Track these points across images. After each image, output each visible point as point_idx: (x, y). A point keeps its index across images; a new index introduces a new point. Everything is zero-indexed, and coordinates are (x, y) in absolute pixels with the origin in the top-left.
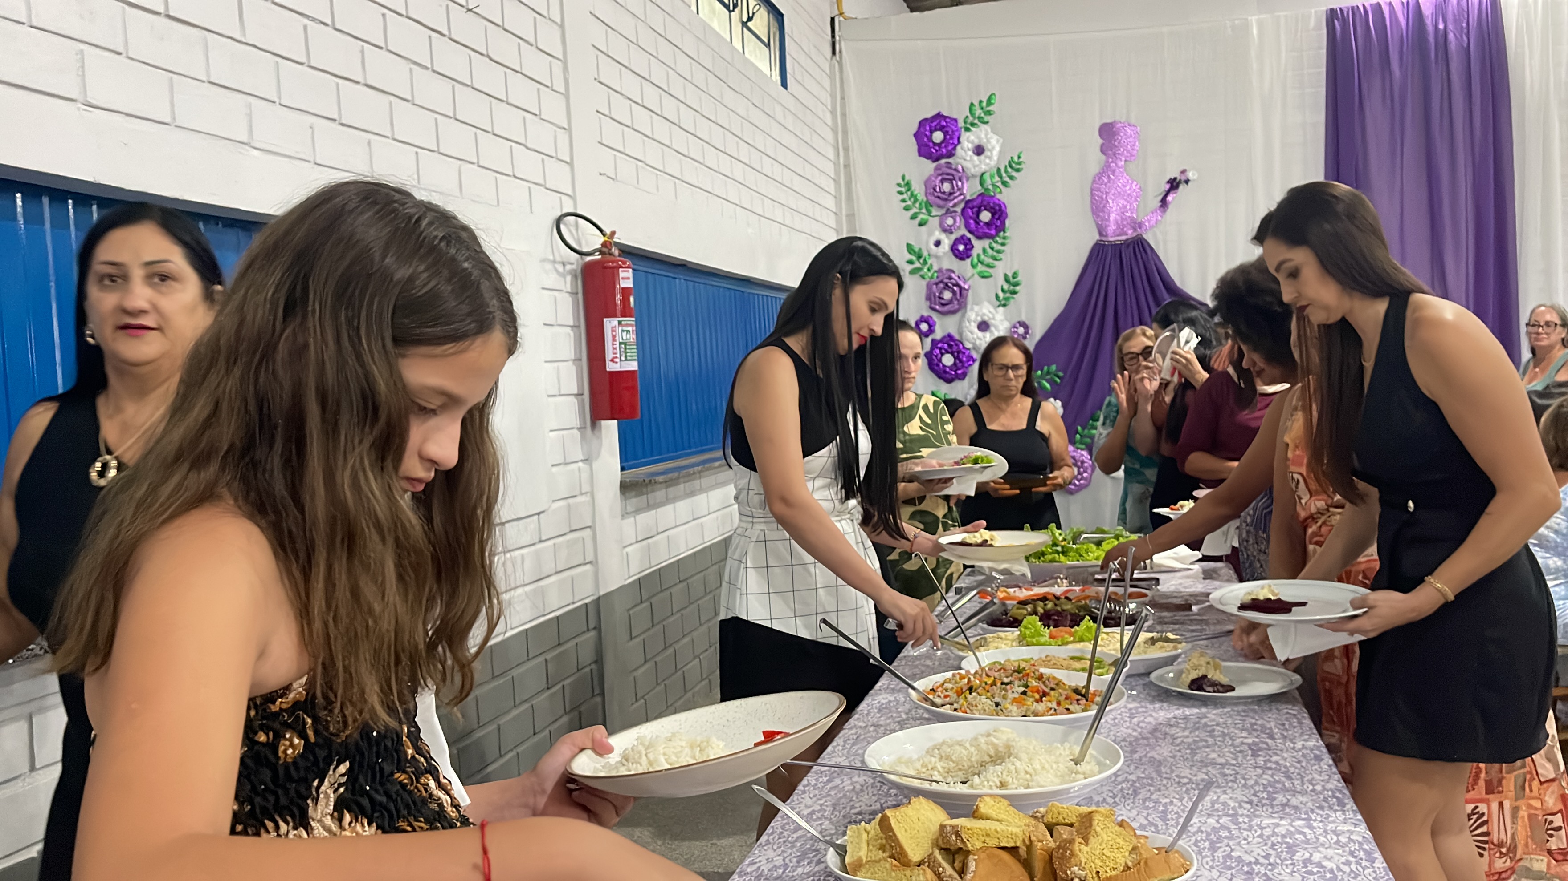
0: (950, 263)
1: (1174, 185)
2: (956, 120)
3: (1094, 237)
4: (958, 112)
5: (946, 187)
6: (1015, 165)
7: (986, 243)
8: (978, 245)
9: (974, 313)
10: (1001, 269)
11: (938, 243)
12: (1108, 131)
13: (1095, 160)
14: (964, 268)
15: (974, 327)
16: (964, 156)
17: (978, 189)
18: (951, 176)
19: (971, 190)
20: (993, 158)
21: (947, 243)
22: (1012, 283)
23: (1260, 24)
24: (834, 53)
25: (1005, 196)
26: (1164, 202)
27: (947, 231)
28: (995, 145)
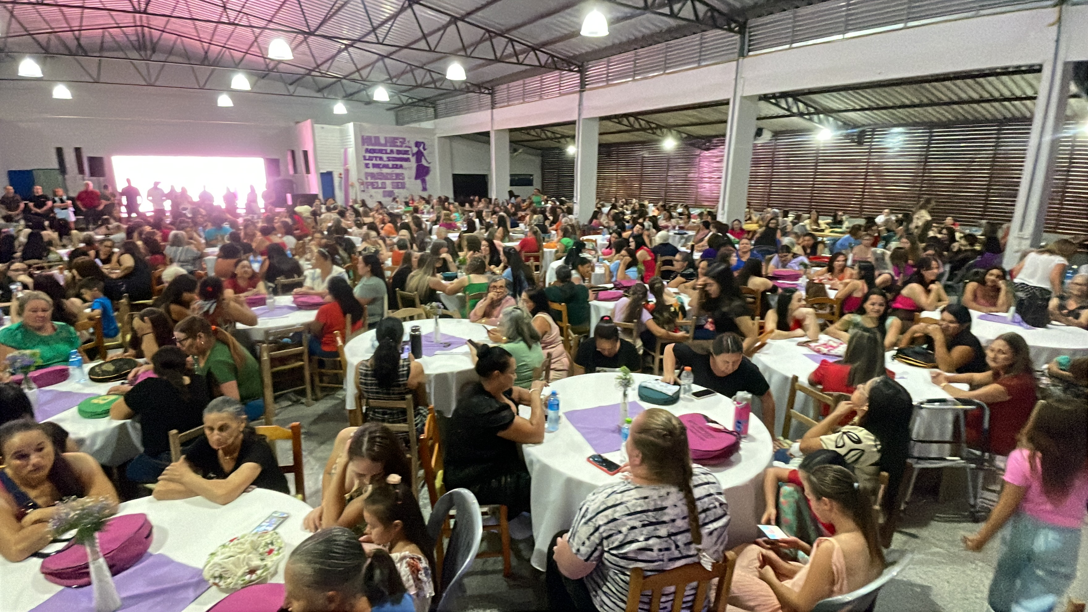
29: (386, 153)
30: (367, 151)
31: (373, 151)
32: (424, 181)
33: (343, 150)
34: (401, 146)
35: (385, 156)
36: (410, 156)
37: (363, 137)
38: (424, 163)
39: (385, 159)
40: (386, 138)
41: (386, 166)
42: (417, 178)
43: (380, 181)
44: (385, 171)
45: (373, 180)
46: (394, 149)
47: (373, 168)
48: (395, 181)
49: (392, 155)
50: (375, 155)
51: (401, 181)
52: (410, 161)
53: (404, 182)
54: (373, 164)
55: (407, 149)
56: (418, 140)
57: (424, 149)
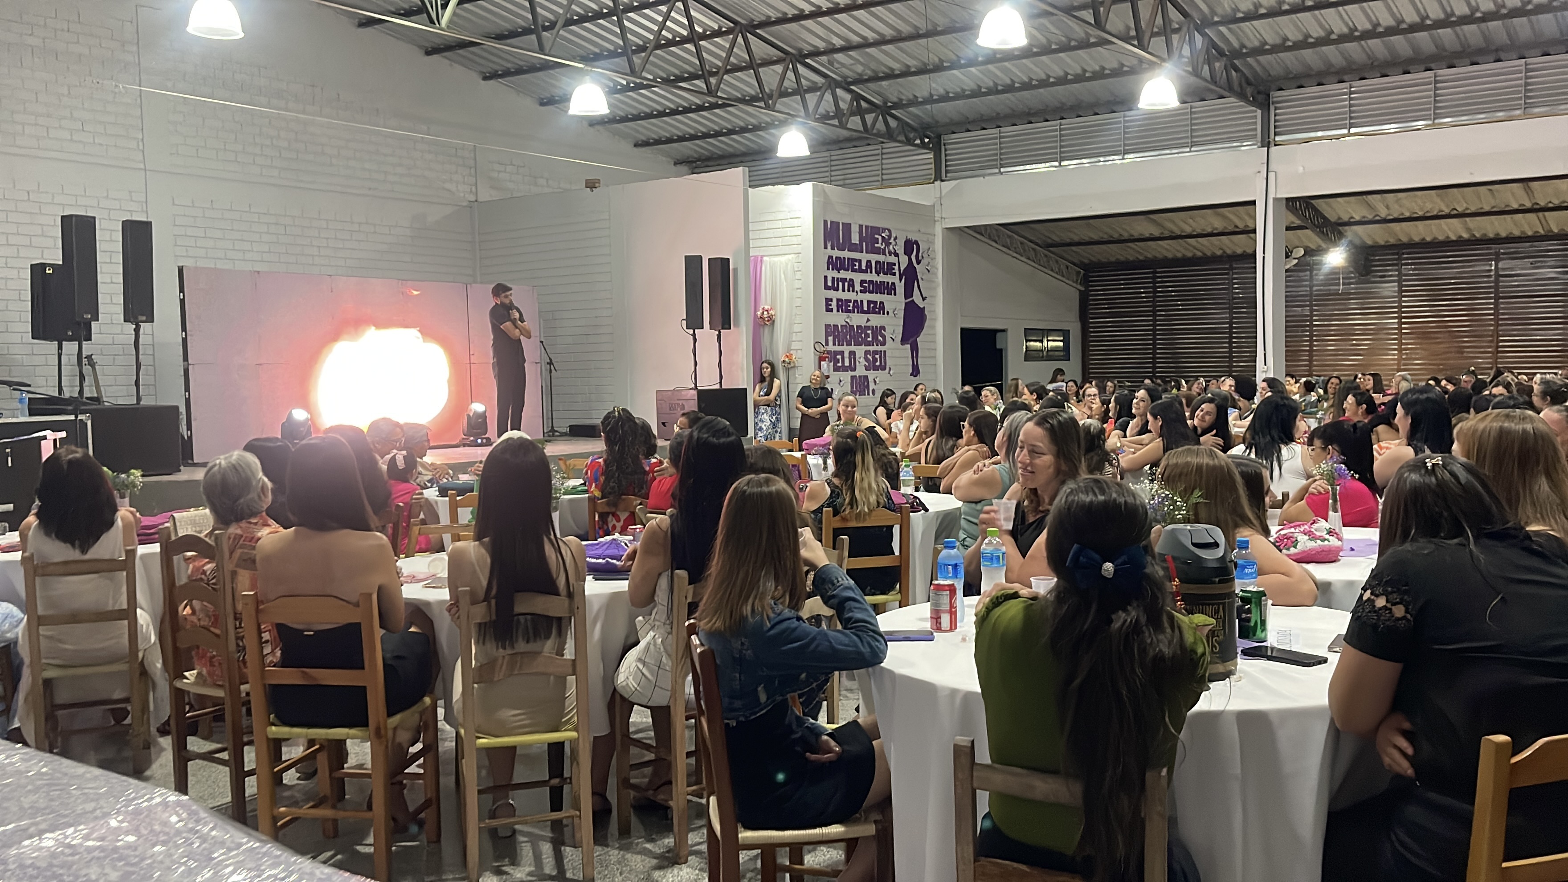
29: (861, 271)
30: (830, 262)
31: (840, 264)
32: (915, 349)
34: (884, 252)
35: (857, 277)
36: (895, 279)
37: (827, 224)
38: (916, 298)
39: (857, 286)
40: (861, 226)
41: (858, 307)
42: (903, 341)
43: (846, 349)
44: (856, 319)
45: (838, 348)
46: (874, 258)
47: (838, 311)
48: (871, 348)
49: (868, 277)
50: (843, 274)
51: (879, 348)
52: (895, 294)
53: (885, 352)
54: (838, 300)
55: (893, 259)
56: (910, 237)
57: (918, 262)
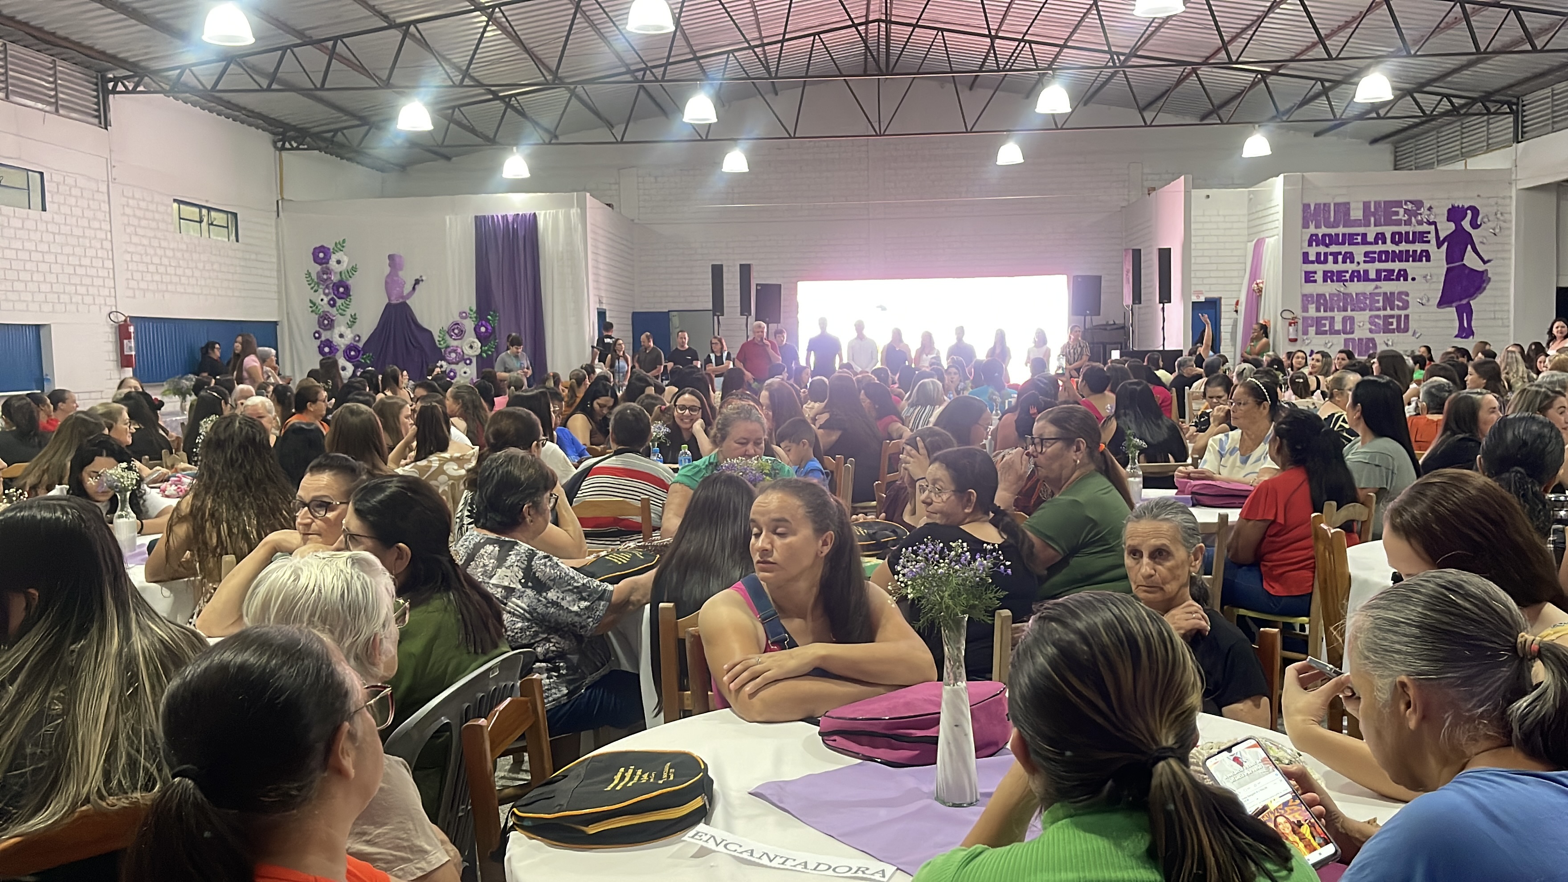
0: (328, 308)
1: (417, 282)
2: (329, 249)
3: (387, 301)
4: (331, 246)
5: (325, 277)
6: (354, 269)
7: (343, 301)
8: (339, 302)
9: (337, 331)
10: (349, 312)
11: (322, 300)
12: (391, 257)
13: (387, 270)
14: (333, 311)
15: (337, 336)
16: (333, 263)
17: (338, 277)
18: (327, 271)
19: (335, 278)
20: (344, 266)
21: (326, 300)
22: (354, 318)
23: (450, 219)
24: (278, 215)
25: (350, 282)
26: (414, 288)
27: (327, 295)
28: (345, 259)
29: (1365, 242)
30: (1313, 240)
31: (1333, 240)
32: (1465, 312)
33: (1251, 246)
34: (1408, 223)
35: (1359, 251)
36: (1432, 247)
37: (1306, 207)
38: (1470, 260)
39: (1359, 257)
40: (1366, 205)
41: (1361, 276)
42: (1443, 302)
43: (1338, 316)
44: (1355, 288)
45: (1322, 314)
46: (1388, 231)
47: (1325, 281)
48: (1382, 313)
49: (1380, 247)
50: (1334, 248)
51: (1396, 312)
52: (1428, 260)
53: (1407, 317)
54: (1325, 273)
55: (1425, 228)
56: (1459, 203)
57: (1475, 225)
